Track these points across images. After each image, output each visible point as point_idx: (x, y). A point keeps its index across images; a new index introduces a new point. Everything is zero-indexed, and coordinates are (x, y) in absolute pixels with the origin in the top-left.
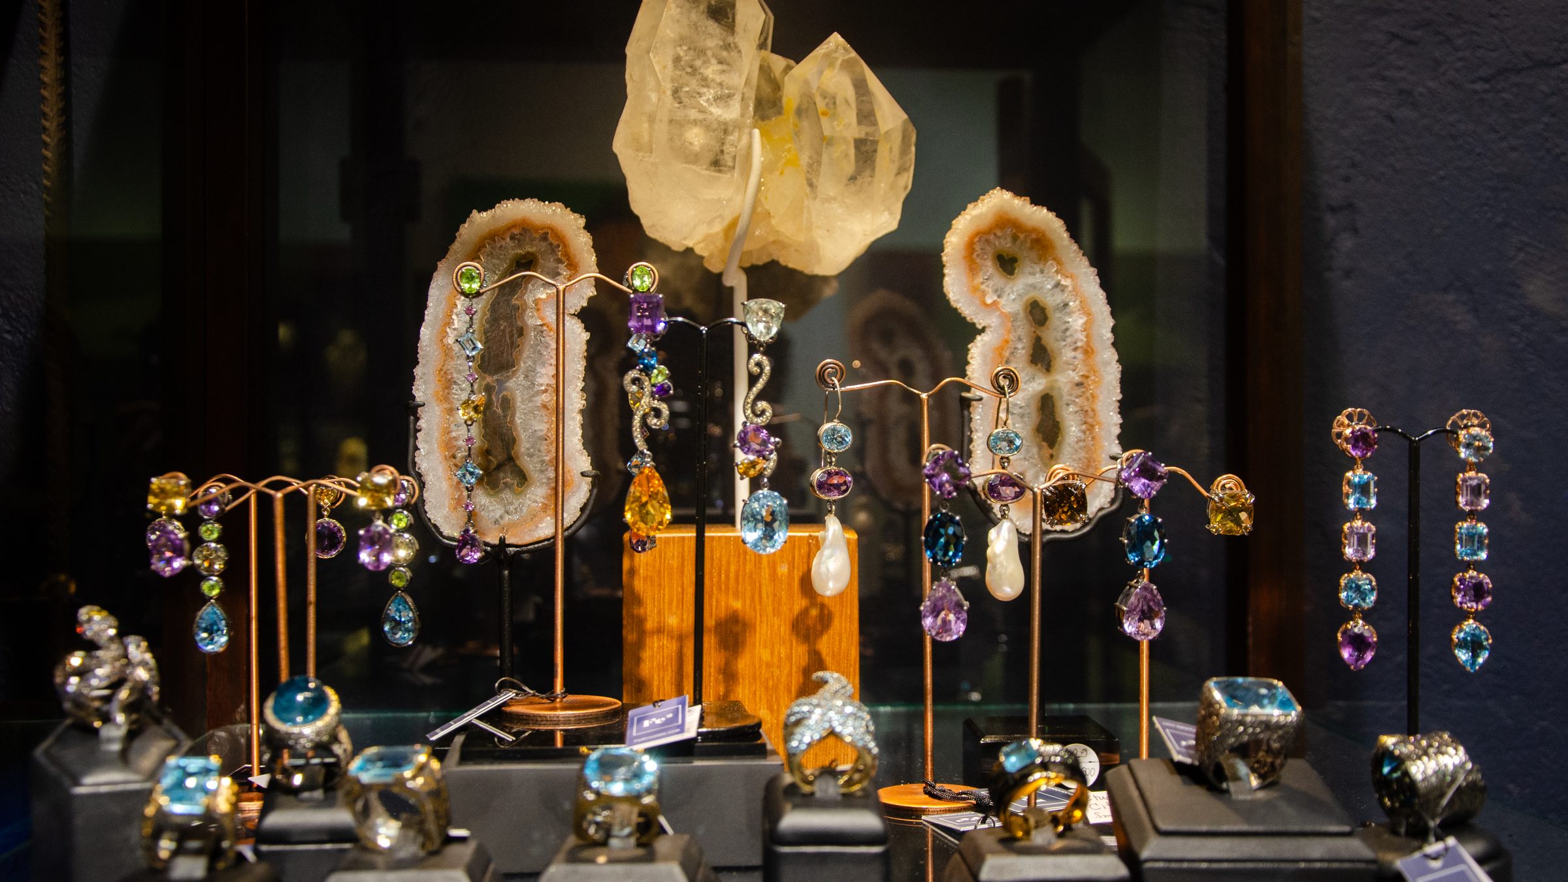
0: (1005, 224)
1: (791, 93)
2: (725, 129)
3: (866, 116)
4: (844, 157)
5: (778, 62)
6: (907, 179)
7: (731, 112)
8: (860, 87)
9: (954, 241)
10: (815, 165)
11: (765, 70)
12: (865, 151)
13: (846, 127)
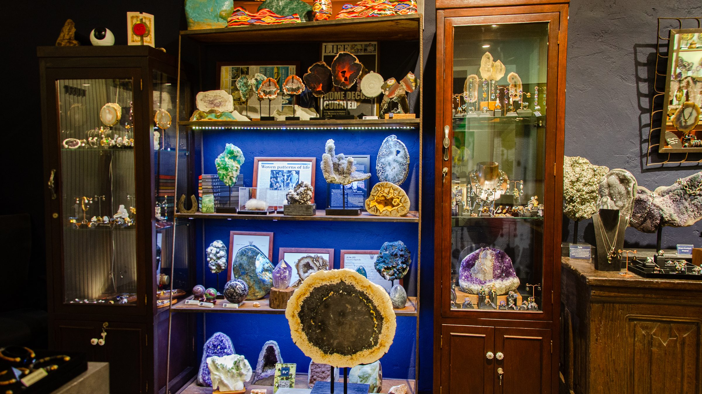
0: (513, 75)
1: (495, 65)
2: (489, 68)
3: (501, 67)
4: (499, 70)
5: (494, 62)
6: (505, 72)
7: (490, 67)
8: (501, 65)
9: (508, 77)
10: (497, 71)
11: (492, 63)
12: (501, 70)
13: (499, 68)
